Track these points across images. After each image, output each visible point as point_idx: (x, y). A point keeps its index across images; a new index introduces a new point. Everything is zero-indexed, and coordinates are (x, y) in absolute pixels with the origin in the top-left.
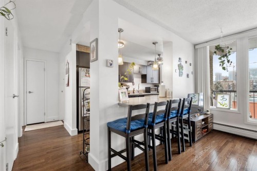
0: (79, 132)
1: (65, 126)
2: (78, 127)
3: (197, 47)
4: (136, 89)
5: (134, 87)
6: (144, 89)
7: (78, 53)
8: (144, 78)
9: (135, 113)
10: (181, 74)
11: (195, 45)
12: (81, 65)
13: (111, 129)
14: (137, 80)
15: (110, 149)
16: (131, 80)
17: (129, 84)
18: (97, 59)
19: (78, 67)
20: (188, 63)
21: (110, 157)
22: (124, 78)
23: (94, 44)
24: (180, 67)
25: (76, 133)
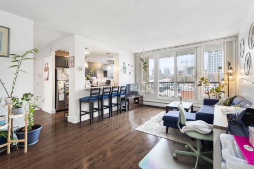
0: (57, 111)
1: (42, 110)
2: (56, 108)
3: (136, 55)
4: (99, 81)
5: (98, 80)
6: (106, 82)
7: (56, 57)
8: (105, 73)
9: (94, 92)
10: (125, 72)
11: (135, 54)
12: (58, 65)
13: (81, 101)
14: (100, 75)
15: (81, 111)
16: (95, 75)
17: (94, 78)
18: (74, 66)
19: (56, 66)
20: (130, 66)
21: (81, 115)
22: (90, 73)
23: (72, 58)
24: (124, 68)
25: (55, 112)
